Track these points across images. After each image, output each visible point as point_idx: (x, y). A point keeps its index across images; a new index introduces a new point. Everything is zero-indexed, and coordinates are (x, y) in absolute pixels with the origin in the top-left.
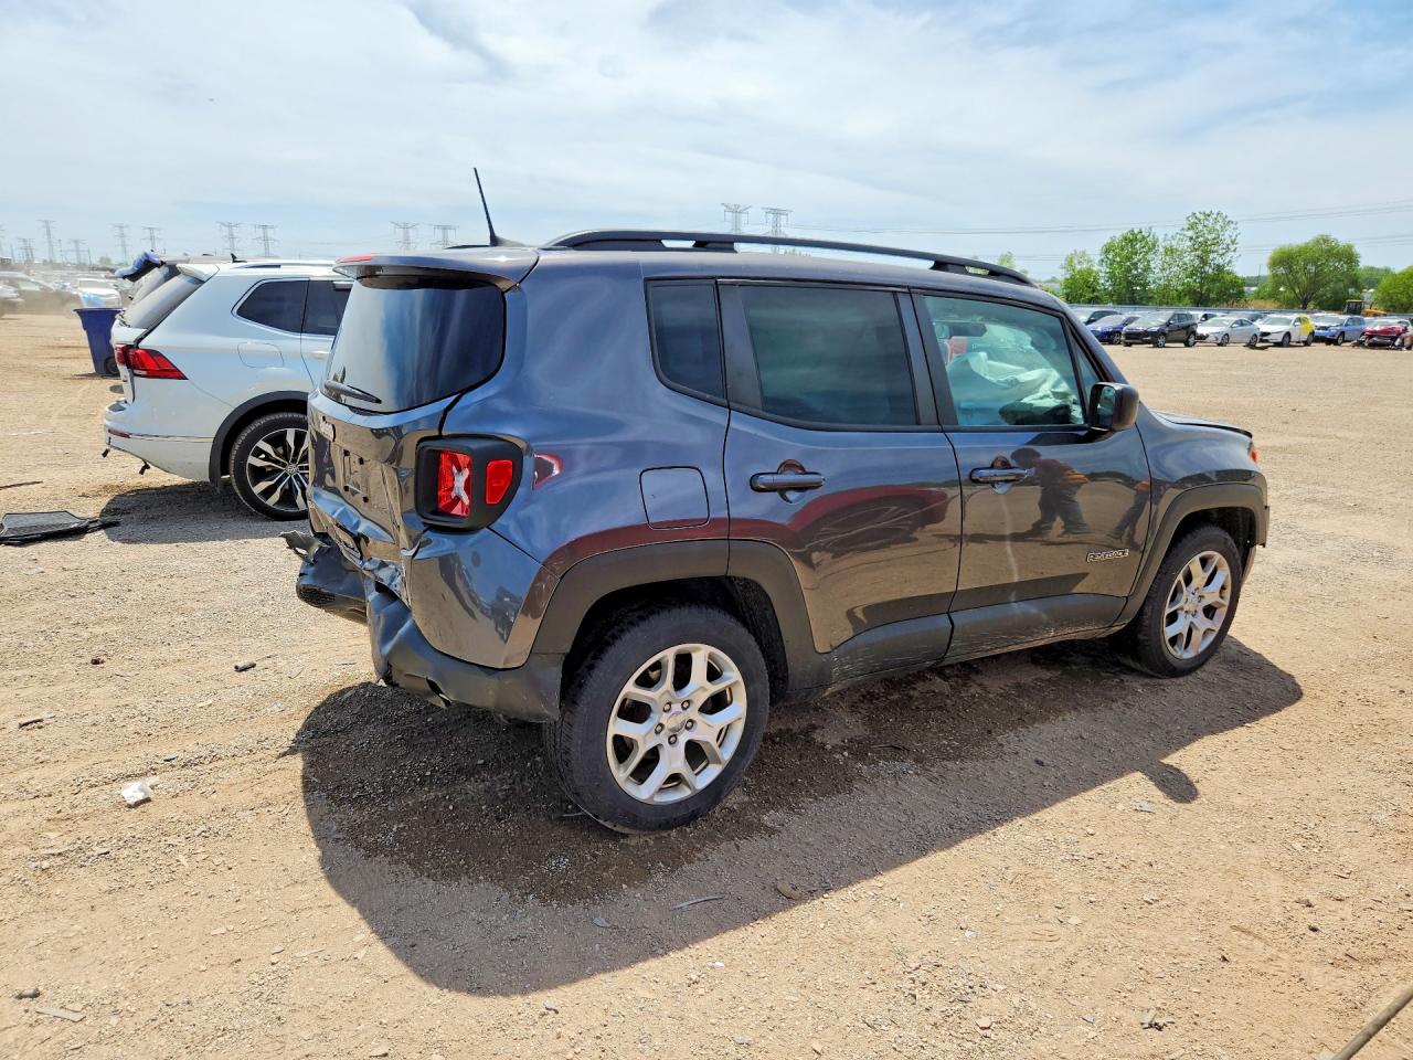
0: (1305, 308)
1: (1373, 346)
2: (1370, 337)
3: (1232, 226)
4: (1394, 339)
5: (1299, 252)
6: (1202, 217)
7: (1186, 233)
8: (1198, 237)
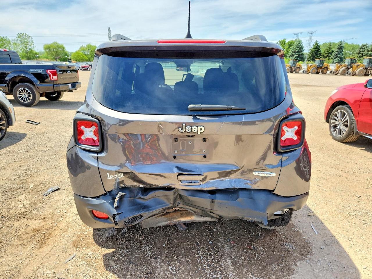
0: (56, 61)
1: (84, 70)
2: (83, 68)
3: (31, 38)
4: (88, 68)
5: (51, 46)
6: (21, 35)
7: (18, 39)
8: (22, 40)
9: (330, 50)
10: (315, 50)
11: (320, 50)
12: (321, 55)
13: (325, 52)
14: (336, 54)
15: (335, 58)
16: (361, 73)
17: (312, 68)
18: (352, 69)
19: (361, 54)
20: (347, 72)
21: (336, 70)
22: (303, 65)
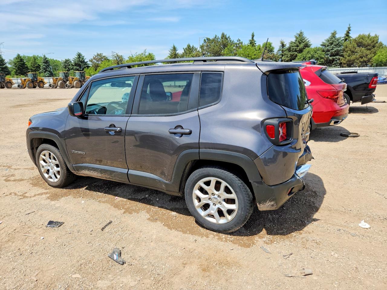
9: (36, 64)
10: (20, 64)
11: (26, 63)
12: (28, 69)
13: (31, 66)
14: (45, 68)
15: (45, 72)
16: (78, 85)
17: (27, 82)
18: (68, 82)
19: (67, 68)
20: (65, 85)
21: (54, 83)
22: (13, 79)
